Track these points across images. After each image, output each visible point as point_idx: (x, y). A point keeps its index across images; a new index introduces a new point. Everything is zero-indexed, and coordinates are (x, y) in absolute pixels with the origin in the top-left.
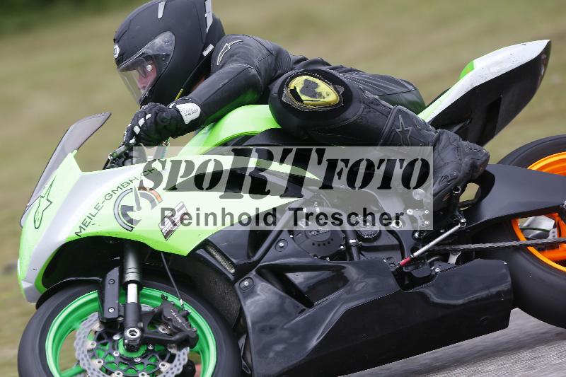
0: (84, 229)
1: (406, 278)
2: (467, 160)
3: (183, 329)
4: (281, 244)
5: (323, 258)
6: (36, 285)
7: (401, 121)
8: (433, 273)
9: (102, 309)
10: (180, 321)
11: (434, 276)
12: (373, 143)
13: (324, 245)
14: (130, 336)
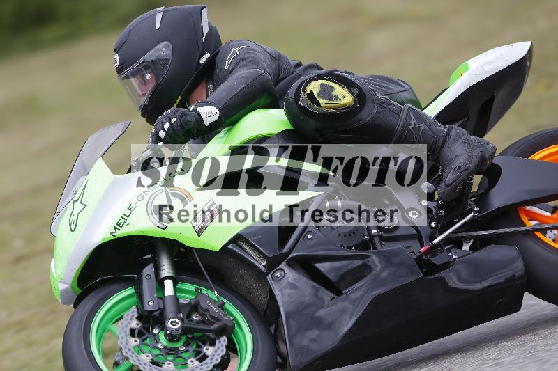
0: (119, 230)
2: (477, 152)
3: (220, 318)
4: (309, 236)
5: (350, 248)
6: (72, 287)
7: (413, 118)
8: (451, 260)
9: (140, 303)
10: (217, 311)
11: (452, 263)
12: (386, 141)
14: (172, 327)
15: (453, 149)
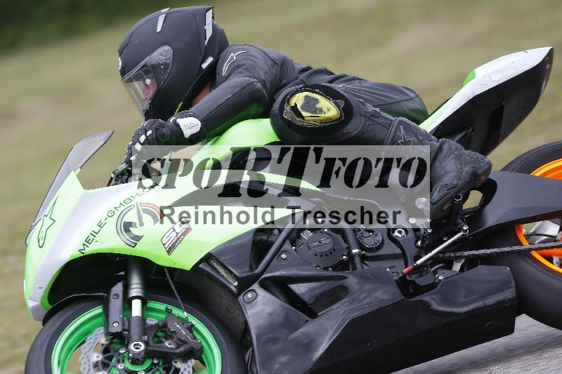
0: (88, 247)
1: (410, 287)
2: (468, 169)
3: (187, 341)
4: (284, 256)
5: (326, 269)
6: (42, 303)
7: (403, 131)
8: (437, 281)
9: (106, 324)
10: (184, 333)
11: (437, 284)
13: (326, 255)
14: (135, 350)
15: (443, 164)
